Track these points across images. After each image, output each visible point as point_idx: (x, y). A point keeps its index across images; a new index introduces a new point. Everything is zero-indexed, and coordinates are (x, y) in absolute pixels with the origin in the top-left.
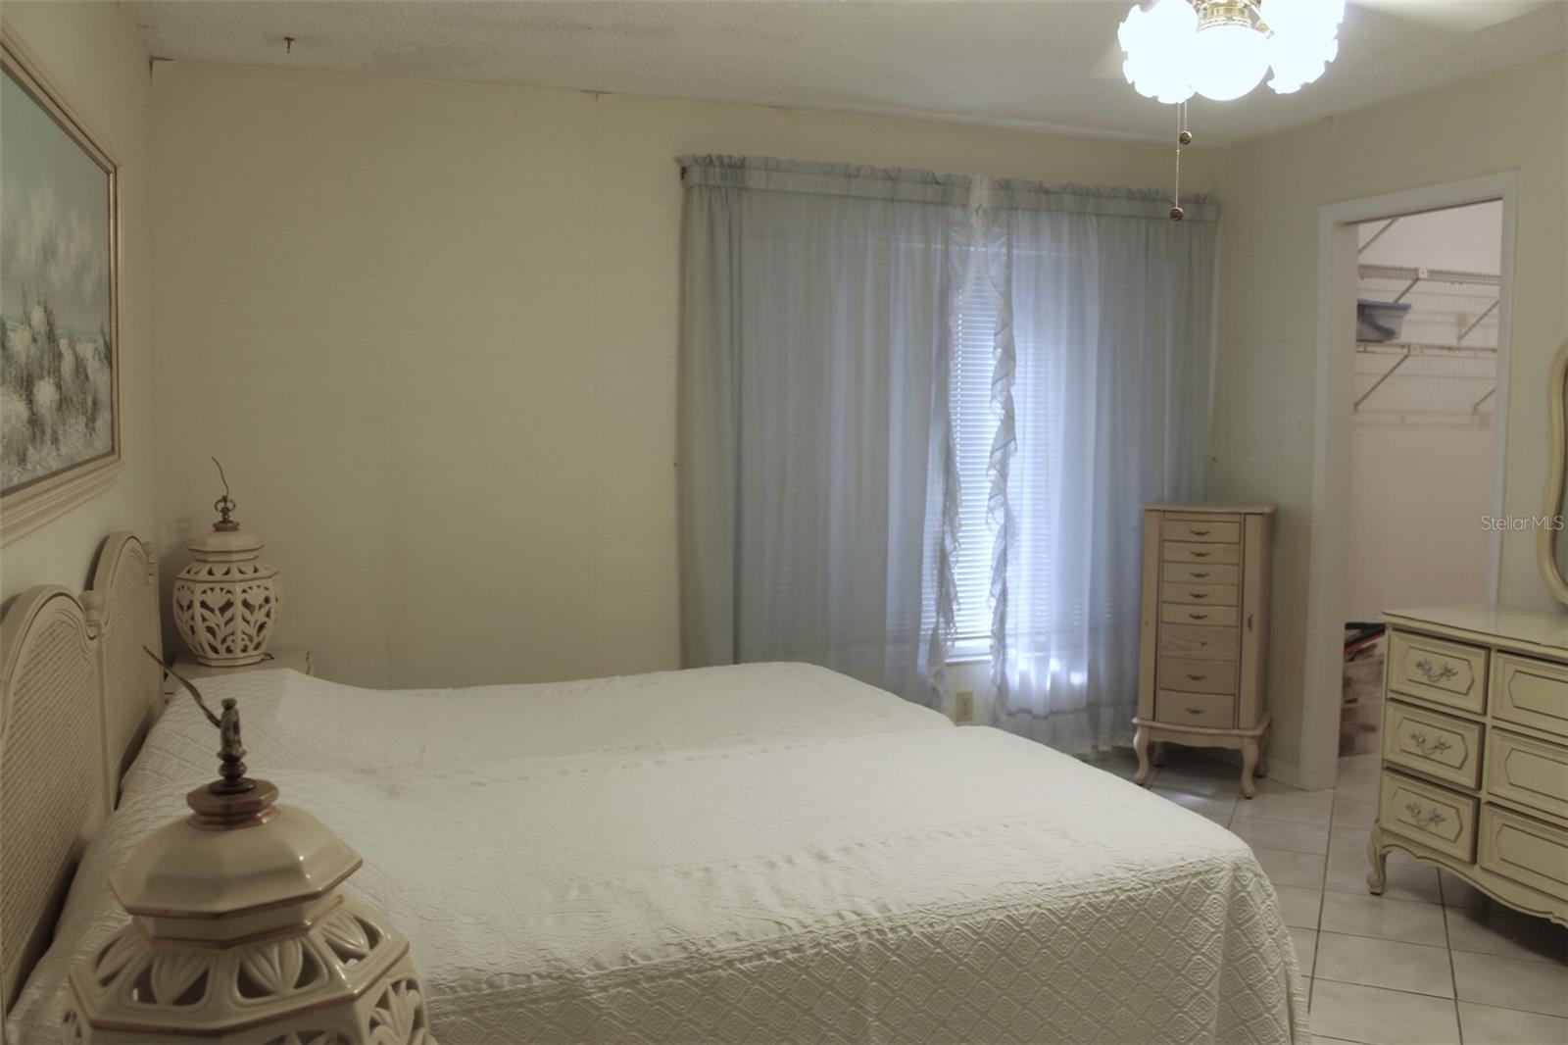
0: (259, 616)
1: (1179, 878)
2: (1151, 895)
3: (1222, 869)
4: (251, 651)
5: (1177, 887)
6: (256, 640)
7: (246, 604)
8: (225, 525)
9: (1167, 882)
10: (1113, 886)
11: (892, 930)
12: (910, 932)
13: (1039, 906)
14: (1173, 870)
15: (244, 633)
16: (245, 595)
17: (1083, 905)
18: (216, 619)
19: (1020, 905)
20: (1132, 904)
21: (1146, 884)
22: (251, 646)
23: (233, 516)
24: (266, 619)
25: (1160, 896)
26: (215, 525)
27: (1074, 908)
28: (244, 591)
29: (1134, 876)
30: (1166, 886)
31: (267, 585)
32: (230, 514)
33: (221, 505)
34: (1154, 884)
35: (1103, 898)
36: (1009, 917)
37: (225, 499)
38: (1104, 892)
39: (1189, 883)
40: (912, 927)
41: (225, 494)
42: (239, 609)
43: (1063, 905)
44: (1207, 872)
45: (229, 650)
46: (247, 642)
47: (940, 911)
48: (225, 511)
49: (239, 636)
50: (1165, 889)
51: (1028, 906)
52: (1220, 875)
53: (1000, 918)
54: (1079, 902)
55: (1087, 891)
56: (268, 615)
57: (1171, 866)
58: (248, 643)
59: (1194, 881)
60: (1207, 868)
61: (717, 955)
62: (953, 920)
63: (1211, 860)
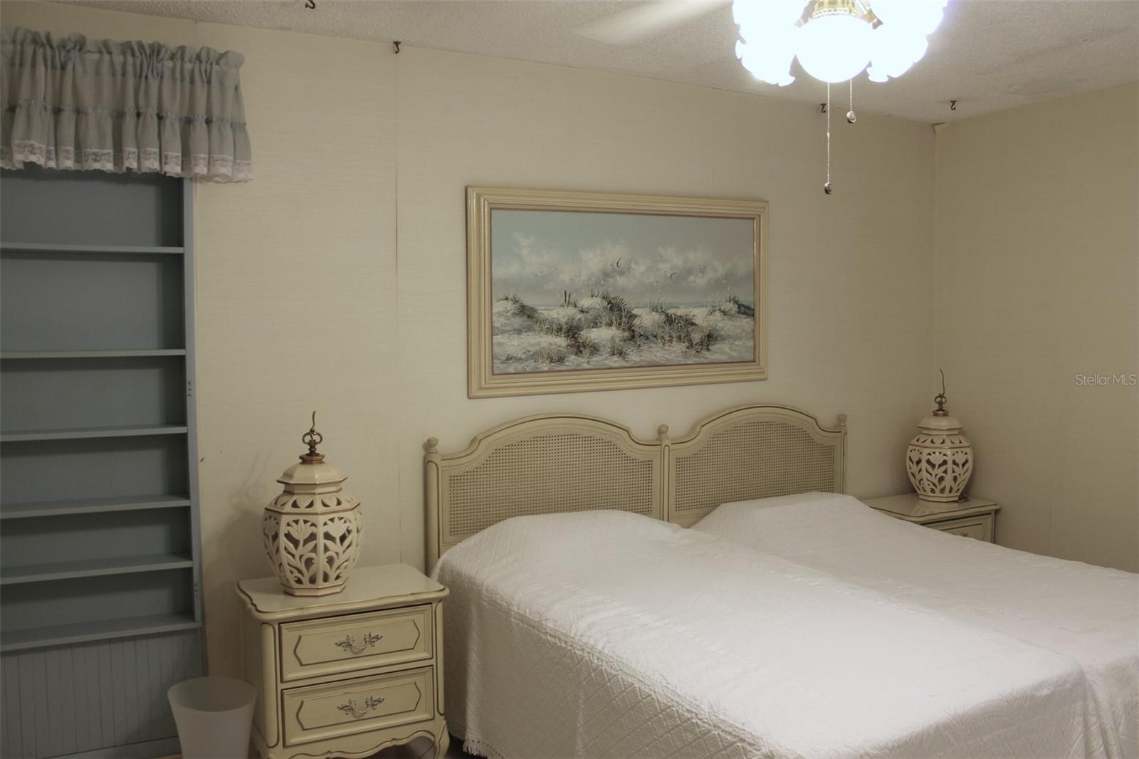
0: (940, 472)
1: (730, 733)
2: (709, 732)
3: (759, 750)
4: (938, 493)
5: (727, 739)
6: (940, 487)
7: (928, 462)
8: (941, 411)
9: (723, 731)
10: (694, 710)
11: (598, 659)
12: (602, 666)
13: (655, 692)
14: (731, 726)
15: (928, 480)
16: (929, 457)
17: (674, 709)
18: (915, 469)
19: (649, 686)
20: (698, 730)
21: (710, 722)
22: (937, 490)
23: (945, 407)
24: (944, 475)
25: (714, 737)
26: (933, 412)
27: (669, 707)
28: (929, 454)
29: (709, 713)
30: (721, 733)
31: (945, 453)
32: (943, 405)
33: (939, 399)
34: (715, 726)
35: (685, 714)
36: (639, 688)
37: (941, 396)
38: (688, 711)
39: (735, 742)
40: (604, 663)
41: (942, 393)
42: (924, 465)
43: (665, 702)
44: (750, 744)
45: (925, 491)
46: (932, 486)
47: (620, 664)
48: (940, 403)
49: (926, 482)
50: (719, 734)
51: (650, 689)
52: (756, 752)
53: (636, 686)
54: (673, 706)
55: (681, 702)
56: (945, 472)
57: (732, 723)
58: (934, 488)
59: (739, 744)
60: (752, 742)
61: (545, 627)
62: (620, 672)
63: (758, 738)
